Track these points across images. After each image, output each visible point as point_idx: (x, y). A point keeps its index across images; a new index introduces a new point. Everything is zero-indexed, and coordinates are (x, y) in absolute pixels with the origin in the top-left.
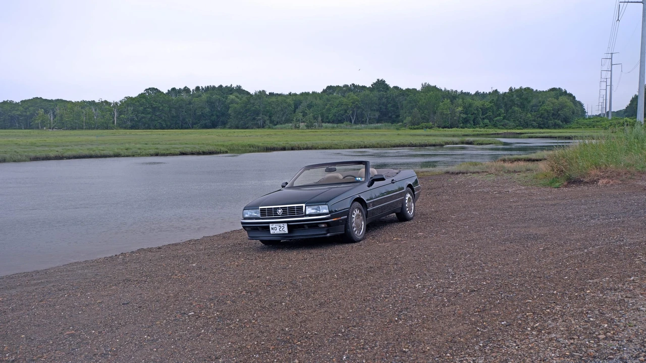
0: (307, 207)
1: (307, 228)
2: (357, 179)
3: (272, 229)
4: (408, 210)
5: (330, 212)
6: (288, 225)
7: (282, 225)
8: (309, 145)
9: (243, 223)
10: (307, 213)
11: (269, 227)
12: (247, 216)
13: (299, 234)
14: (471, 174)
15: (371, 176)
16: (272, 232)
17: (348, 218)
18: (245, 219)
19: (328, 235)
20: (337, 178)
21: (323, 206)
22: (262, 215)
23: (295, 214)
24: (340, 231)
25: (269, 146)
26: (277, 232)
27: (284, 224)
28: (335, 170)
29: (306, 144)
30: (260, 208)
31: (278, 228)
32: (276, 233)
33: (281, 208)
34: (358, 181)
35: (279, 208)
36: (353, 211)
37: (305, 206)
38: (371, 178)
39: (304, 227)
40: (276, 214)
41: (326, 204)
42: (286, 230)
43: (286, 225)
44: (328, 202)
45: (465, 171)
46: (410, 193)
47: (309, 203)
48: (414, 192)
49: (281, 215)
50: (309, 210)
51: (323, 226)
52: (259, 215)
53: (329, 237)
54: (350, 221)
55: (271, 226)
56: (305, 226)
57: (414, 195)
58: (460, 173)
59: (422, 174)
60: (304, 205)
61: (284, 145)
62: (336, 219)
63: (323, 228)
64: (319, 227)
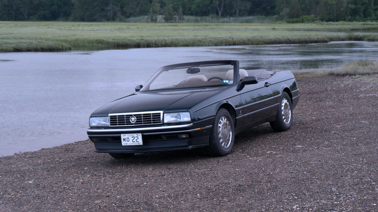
0: (165, 114)
1: (165, 138)
2: (224, 81)
3: (124, 140)
4: (285, 119)
5: (193, 120)
7: (135, 135)
8: (167, 42)
9: (89, 133)
10: (165, 121)
11: (119, 138)
12: (94, 124)
13: (156, 146)
14: (360, 76)
15: (240, 79)
16: (124, 143)
17: (213, 127)
18: (92, 128)
19: (190, 147)
20: (200, 80)
21: (184, 113)
22: (112, 123)
23: (151, 123)
24: (204, 142)
25: (121, 42)
26: (130, 143)
27: (138, 134)
28: (198, 71)
29: (164, 40)
30: (110, 115)
31: (131, 139)
32: (128, 145)
33: (135, 115)
34: (226, 85)
35: (132, 115)
36: (219, 120)
37: (163, 114)
38: (241, 80)
39: (161, 138)
40: (129, 123)
41: (187, 111)
42: (140, 142)
43: (140, 136)
44: (190, 108)
45: (352, 72)
46: (287, 99)
47: (168, 110)
48: (291, 97)
49: (135, 124)
50: (168, 118)
51: (184, 136)
52: (108, 124)
53: (192, 149)
54: (215, 131)
55: (123, 136)
56: (163, 136)
57: (292, 100)
58: (346, 75)
59: (302, 76)
60: (162, 112)
62: (199, 129)
63: (184, 138)
64: (179, 138)
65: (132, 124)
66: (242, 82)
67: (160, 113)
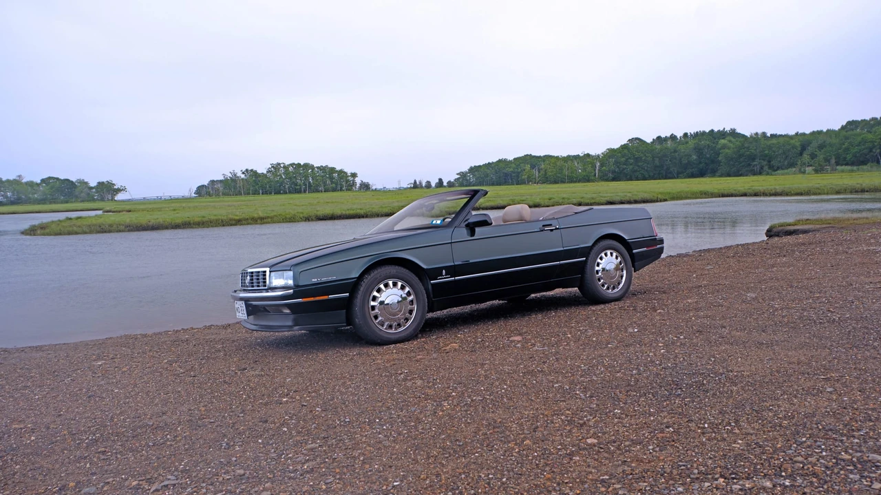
2: (434, 222)
3: (237, 310)
4: (606, 284)
5: (296, 286)
6: (247, 306)
10: (273, 284)
15: (467, 217)
17: (352, 297)
19: (296, 328)
21: (288, 273)
23: (258, 286)
25: (726, 192)
26: (241, 315)
27: (243, 302)
31: (240, 309)
32: (239, 318)
33: (249, 272)
34: (437, 226)
37: (270, 272)
41: (290, 270)
42: (245, 314)
43: (243, 305)
44: (297, 264)
46: (616, 250)
47: (275, 267)
48: (630, 249)
49: (249, 286)
51: (288, 310)
56: (268, 308)
57: (632, 254)
60: (268, 270)
61: (746, 191)
62: (312, 299)
63: (287, 314)
64: (283, 312)
65: (247, 286)
66: (467, 222)
67: (265, 272)
